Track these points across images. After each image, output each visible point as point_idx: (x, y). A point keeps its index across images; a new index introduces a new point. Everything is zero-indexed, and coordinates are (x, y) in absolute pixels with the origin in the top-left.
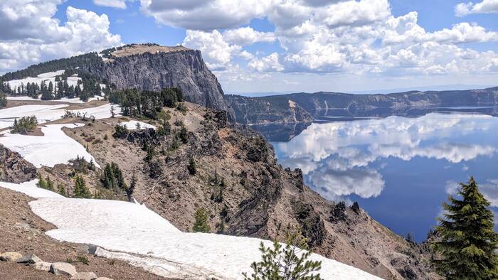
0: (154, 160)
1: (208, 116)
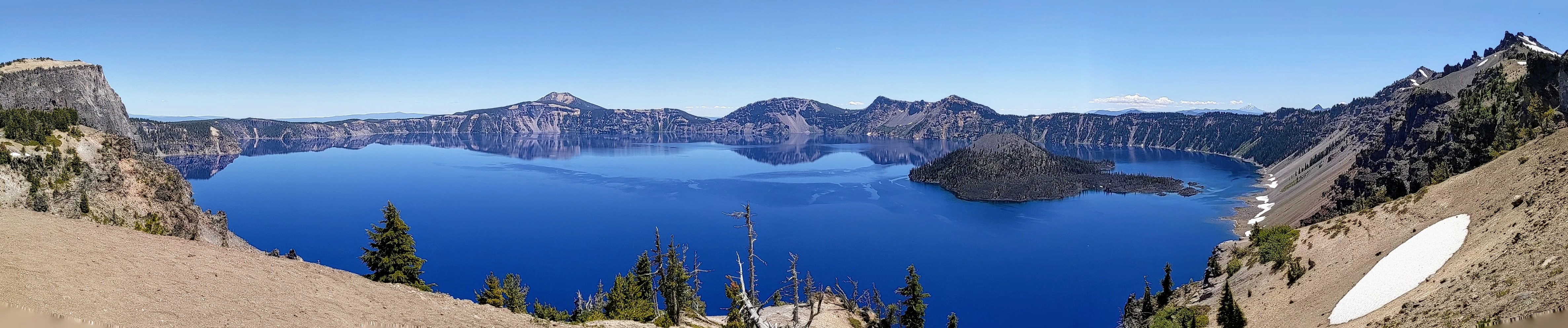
0: (39, 193)
1: (108, 142)
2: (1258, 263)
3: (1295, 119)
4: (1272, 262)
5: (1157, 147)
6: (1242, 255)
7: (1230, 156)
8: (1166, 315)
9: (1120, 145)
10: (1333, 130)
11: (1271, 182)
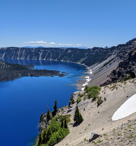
2: (87, 99)
3: (99, 51)
4: (92, 98)
5: (50, 60)
6: (81, 96)
7: (77, 63)
8: (55, 119)
9: (36, 59)
10: (111, 55)
11: (90, 72)
